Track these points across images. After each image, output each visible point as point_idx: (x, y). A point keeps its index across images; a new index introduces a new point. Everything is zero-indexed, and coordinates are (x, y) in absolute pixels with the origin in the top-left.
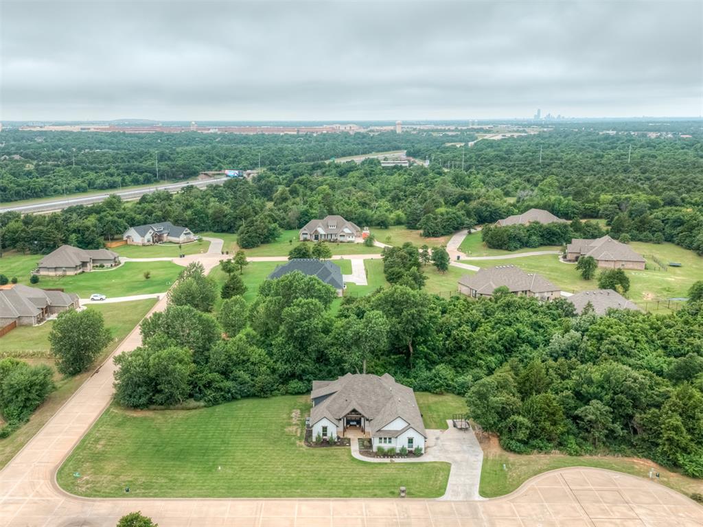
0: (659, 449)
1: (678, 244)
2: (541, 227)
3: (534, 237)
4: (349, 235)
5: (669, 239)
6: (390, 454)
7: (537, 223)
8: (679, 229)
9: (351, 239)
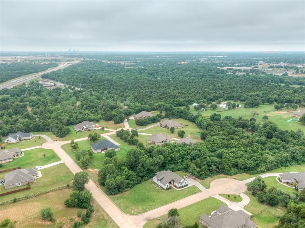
0: (225, 172)
1: (182, 118)
2: (151, 118)
3: (150, 121)
4: (94, 127)
5: (180, 117)
6: (182, 187)
7: (149, 117)
8: (182, 114)
9: (95, 128)
